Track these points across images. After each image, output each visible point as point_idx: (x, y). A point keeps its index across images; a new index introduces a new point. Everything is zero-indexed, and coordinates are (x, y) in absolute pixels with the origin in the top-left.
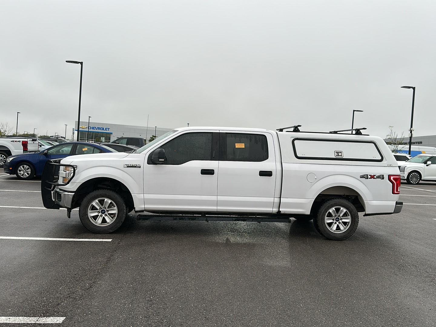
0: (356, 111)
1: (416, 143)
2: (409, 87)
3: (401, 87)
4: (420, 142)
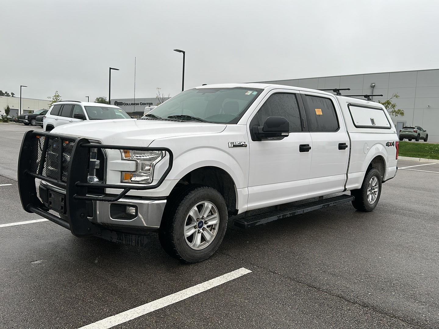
0: (112, 69)
1: (147, 104)
2: (180, 51)
3: (174, 50)
4: (151, 103)
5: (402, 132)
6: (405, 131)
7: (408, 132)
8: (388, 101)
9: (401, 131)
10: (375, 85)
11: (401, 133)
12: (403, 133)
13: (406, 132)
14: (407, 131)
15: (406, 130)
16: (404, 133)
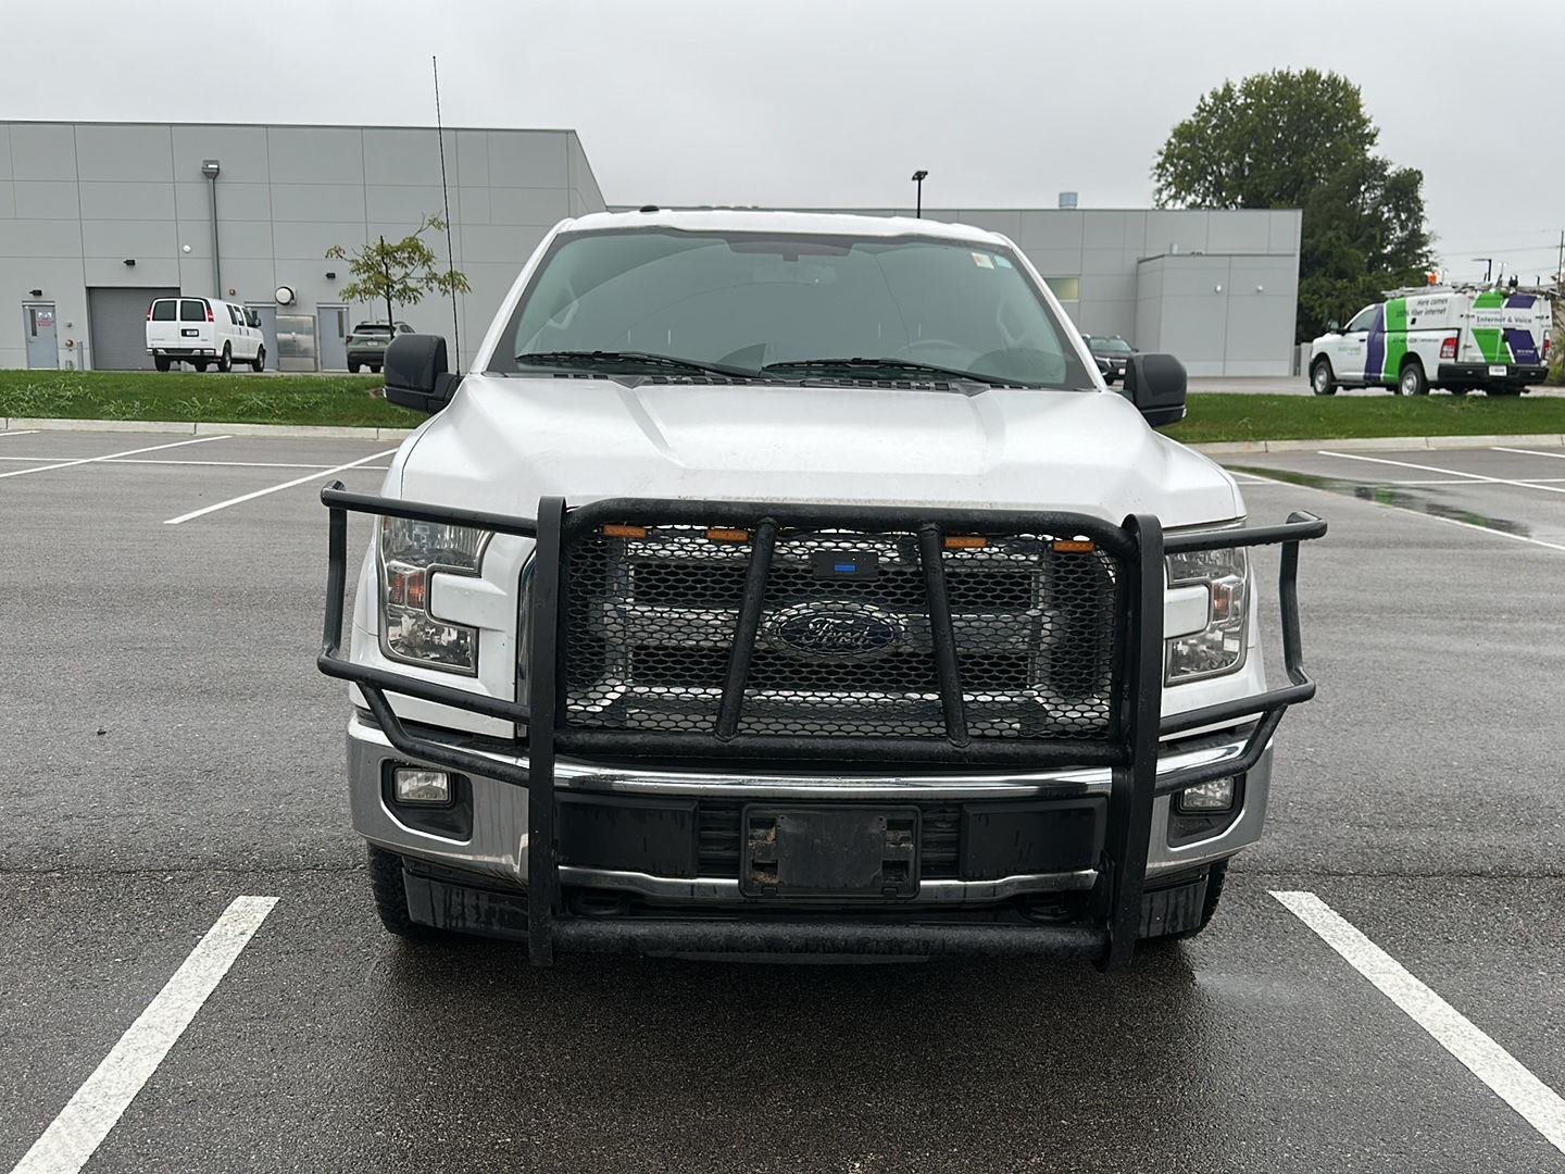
5: (358, 343)
6: (367, 340)
7: (375, 344)
8: (411, 239)
9: (350, 339)
10: (218, 169)
11: (352, 346)
12: (359, 346)
13: (369, 343)
14: (372, 340)
15: (370, 336)
16: (362, 346)
